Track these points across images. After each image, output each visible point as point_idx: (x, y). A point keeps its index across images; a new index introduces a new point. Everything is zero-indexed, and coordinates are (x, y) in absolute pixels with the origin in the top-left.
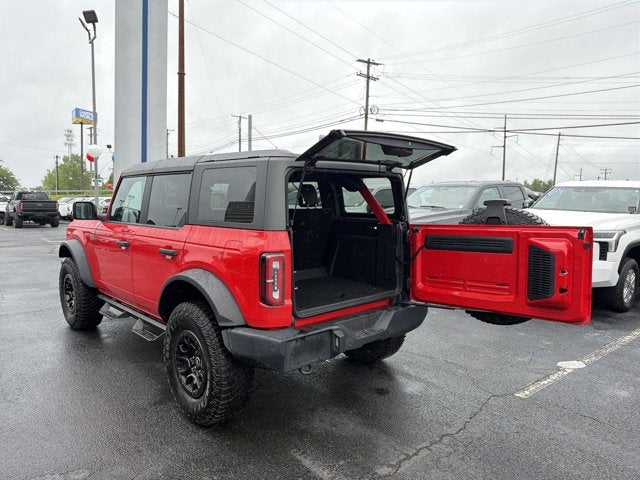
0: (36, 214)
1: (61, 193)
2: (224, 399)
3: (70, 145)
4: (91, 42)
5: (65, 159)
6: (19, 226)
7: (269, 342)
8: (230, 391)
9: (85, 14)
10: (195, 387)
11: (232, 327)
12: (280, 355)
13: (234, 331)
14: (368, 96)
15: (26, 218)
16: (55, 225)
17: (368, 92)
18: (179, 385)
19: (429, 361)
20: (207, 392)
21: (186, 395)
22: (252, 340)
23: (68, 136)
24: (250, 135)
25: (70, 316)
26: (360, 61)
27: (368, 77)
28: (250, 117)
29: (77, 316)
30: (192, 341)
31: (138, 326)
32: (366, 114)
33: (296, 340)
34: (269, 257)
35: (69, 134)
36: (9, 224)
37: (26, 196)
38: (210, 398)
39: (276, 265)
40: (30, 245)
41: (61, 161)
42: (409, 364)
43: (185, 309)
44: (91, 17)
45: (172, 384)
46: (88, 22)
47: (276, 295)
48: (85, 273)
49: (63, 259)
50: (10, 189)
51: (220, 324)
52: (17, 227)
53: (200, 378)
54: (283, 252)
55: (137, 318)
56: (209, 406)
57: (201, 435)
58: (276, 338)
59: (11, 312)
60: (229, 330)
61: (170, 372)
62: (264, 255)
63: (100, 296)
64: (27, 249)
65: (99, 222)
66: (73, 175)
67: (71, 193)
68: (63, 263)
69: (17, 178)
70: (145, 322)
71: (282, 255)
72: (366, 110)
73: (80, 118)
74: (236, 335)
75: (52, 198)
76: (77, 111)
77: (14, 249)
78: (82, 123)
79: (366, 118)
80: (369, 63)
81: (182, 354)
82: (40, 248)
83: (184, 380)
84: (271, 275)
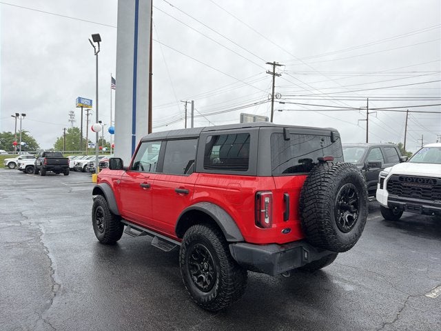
0: (54, 166)
1: (68, 153)
2: (230, 291)
3: (72, 121)
4: (96, 54)
5: (69, 131)
6: (43, 175)
7: (264, 254)
8: (233, 285)
9: (93, 36)
10: (205, 283)
11: (236, 243)
12: (272, 263)
13: (237, 245)
14: (274, 87)
15: (48, 169)
16: (66, 174)
17: (274, 84)
18: (192, 283)
19: (354, 270)
20: (217, 287)
21: (198, 290)
22: (251, 251)
23: (71, 115)
24: (192, 114)
25: (99, 234)
26: (268, 63)
27: (274, 74)
28: (193, 102)
29: (105, 234)
30: (203, 251)
31: (154, 242)
32: (273, 99)
33: (281, 253)
34: (263, 194)
35: (72, 114)
36: (37, 173)
37: (48, 155)
38: (219, 291)
39: (267, 200)
40: (55, 187)
41: (67, 132)
42: (341, 272)
43: (197, 229)
44: (97, 38)
45: (186, 282)
46: (95, 41)
47: (267, 221)
48: (113, 205)
49: (95, 196)
50: (33, 150)
51: (228, 240)
52: (42, 175)
53: (209, 277)
54: (271, 191)
55: (153, 236)
56: (218, 296)
57: (211, 318)
58: (269, 250)
59: (57, 232)
60: (234, 245)
61: (185, 274)
62: (259, 193)
63: (122, 221)
64: (53, 189)
65: (124, 172)
66: (74, 140)
67: (74, 153)
68: (94, 199)
69: (38, 143)
70: (159, 238)
71: (271, 193)
72: (273, 96)
73: (82, 103)
74: (240, 248)
75: (64, 156)
76: (80, 99)
77: (45, 190)
78: (82, 107)
79: (273, 101)
80: (274, 64)
81: (194, 261)
82: (62, 189)
83: (196, 279)
84: (264, 206)
